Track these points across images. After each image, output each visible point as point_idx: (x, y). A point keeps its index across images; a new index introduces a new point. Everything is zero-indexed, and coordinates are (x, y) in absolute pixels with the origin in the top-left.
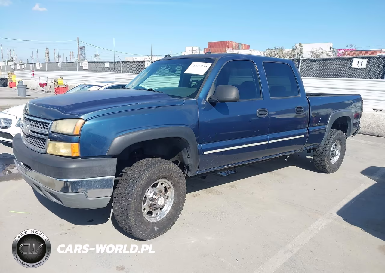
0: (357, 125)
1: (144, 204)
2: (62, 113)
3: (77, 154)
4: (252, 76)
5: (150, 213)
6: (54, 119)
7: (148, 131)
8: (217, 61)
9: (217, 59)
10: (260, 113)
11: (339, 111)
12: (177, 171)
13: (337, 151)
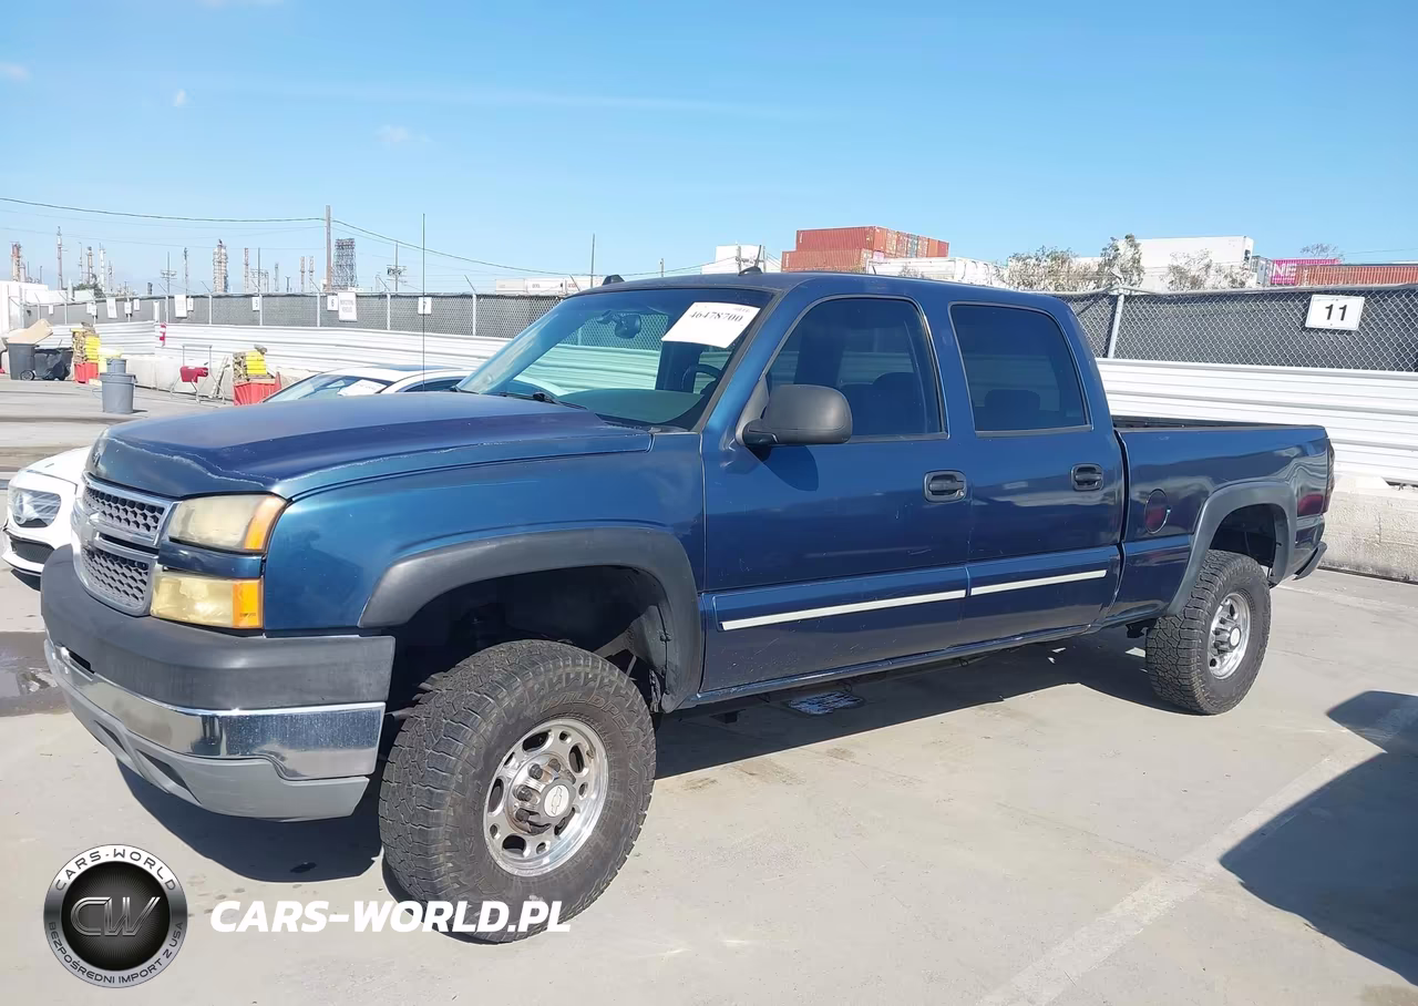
0: (1311, 537)
1: (493, 807)
2: (209, 474)
3: (253, 621)
4: (910, 350)
5: (514, 844)
6: (180, 494)
7: (513, 541)
8: (780, 300)
9: (780, 293)
10: (935, 486)
11: (1239, 486)
12: (618, 688)
13: (1236, 631)
